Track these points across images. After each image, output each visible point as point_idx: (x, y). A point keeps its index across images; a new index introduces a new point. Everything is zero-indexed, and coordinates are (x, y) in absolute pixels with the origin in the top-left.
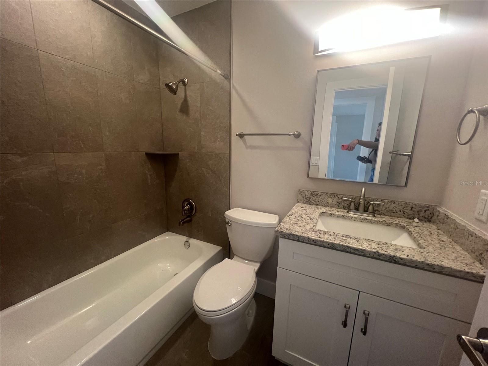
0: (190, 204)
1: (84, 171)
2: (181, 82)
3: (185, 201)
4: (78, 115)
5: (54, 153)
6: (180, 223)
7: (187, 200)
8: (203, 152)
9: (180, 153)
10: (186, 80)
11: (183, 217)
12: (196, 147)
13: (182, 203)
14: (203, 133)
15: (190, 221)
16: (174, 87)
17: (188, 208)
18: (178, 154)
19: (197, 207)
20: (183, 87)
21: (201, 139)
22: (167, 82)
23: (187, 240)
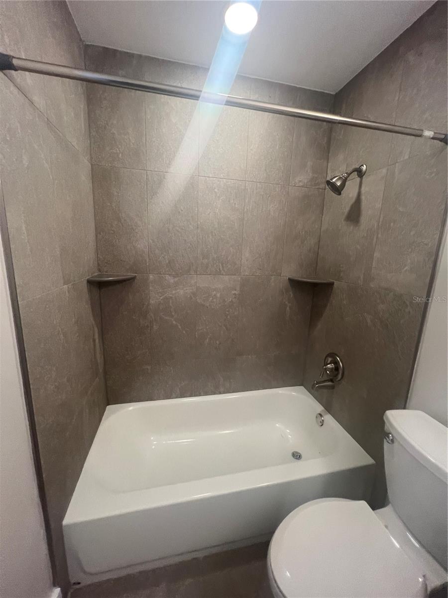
0: (336, 363)
1: (218, 295)
2: (356, 173)
3: (330, 355)
4: (222, 236)
5: (197, 275)
6: (314, 385)
7: (332, 355)
8: (372, 286)
9: (336, 283)
10: (364, 168)
11: (321, 379)
12: (362, 277)
13: (325, 356)
14: (377, 255)
15: (333, 387)
16: (339, 184)
17: (331, 367)
18: (332, 284)
19: (346, 373)
20: (358, 179)
21: (372, 265)
22: (328, 179)
23: (321, 413)
